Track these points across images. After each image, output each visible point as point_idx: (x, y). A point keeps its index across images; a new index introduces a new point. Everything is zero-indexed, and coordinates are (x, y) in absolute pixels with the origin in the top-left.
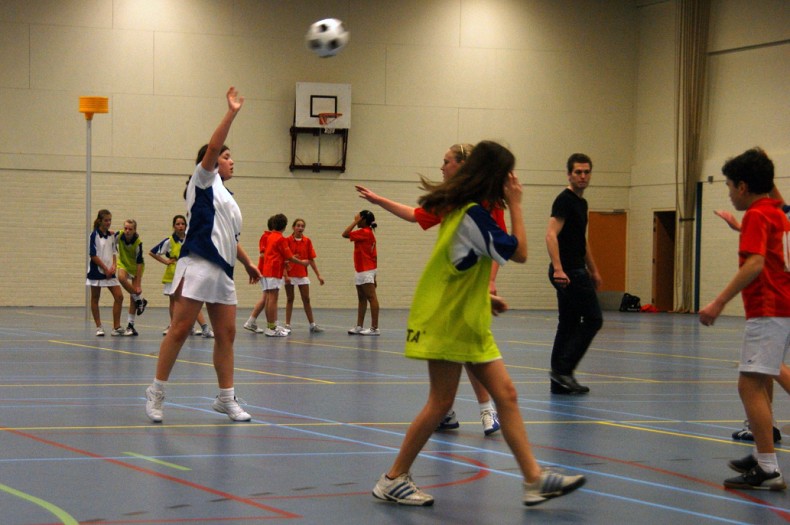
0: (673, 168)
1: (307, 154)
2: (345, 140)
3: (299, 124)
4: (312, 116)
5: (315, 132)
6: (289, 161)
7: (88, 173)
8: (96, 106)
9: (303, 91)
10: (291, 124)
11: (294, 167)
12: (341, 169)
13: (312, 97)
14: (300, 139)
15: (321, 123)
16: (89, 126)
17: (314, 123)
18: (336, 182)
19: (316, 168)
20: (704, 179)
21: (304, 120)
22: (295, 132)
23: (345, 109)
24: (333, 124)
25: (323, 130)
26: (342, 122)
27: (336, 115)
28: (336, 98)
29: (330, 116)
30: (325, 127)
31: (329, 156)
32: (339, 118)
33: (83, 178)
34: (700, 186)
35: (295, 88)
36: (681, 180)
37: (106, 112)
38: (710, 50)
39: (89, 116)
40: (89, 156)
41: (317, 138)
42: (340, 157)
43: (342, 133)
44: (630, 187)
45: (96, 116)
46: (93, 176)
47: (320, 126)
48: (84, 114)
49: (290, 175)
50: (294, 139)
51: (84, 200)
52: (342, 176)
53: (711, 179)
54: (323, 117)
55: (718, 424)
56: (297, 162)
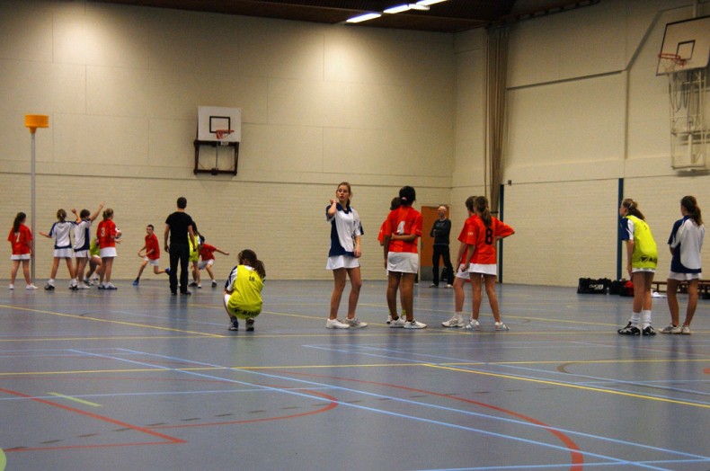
0: (483, 173)
1: (208, 161)
2: (237, 151)
3: (201, 138)
4: (211, 132)
5: (213, 144)
6: (193, 166)
7: (33, 174)
8: (38, 123)
9: (204, 113)
10: (195, 138)
11: (197, 171)
12: (234, 173)
13: (211, 117)
14: (202, 150)
15: (218, 137)
16: (33, 138)
17: (213, 138)
18: (230, 183)
19: (215, 172)
20: (505, 182)
21: (204, 135)
22: (198, 144)
23: (236, 127)
24: (226, 139)
25: (220, 143)
26: (235, 137)
27: (229, 132)
28: (229, 118)
29: (225, 132)
30: (221, 140)
31: (224, 163)
32: (232, 134)
33: (28, 179)
34: (502, 187)
35: (197, 111)
36: (488, 183)
37: (47, 127)
38: (508, 87)
39: (33, 130)
40: (33, 161)
41: (215, 149)
42: (233, 163)
43: (235, 146)
44: (451, 188)
45: (38, 130)
46: (37, 177)
47: (216, 140)
48: (29, 129)
49: (194, 177)
50: (197, 150)
51: (30, 197)
52: (234, 178)
53: (510, 183)
54: (219, 133)
55: (515, 365)
56: (200, 167)
